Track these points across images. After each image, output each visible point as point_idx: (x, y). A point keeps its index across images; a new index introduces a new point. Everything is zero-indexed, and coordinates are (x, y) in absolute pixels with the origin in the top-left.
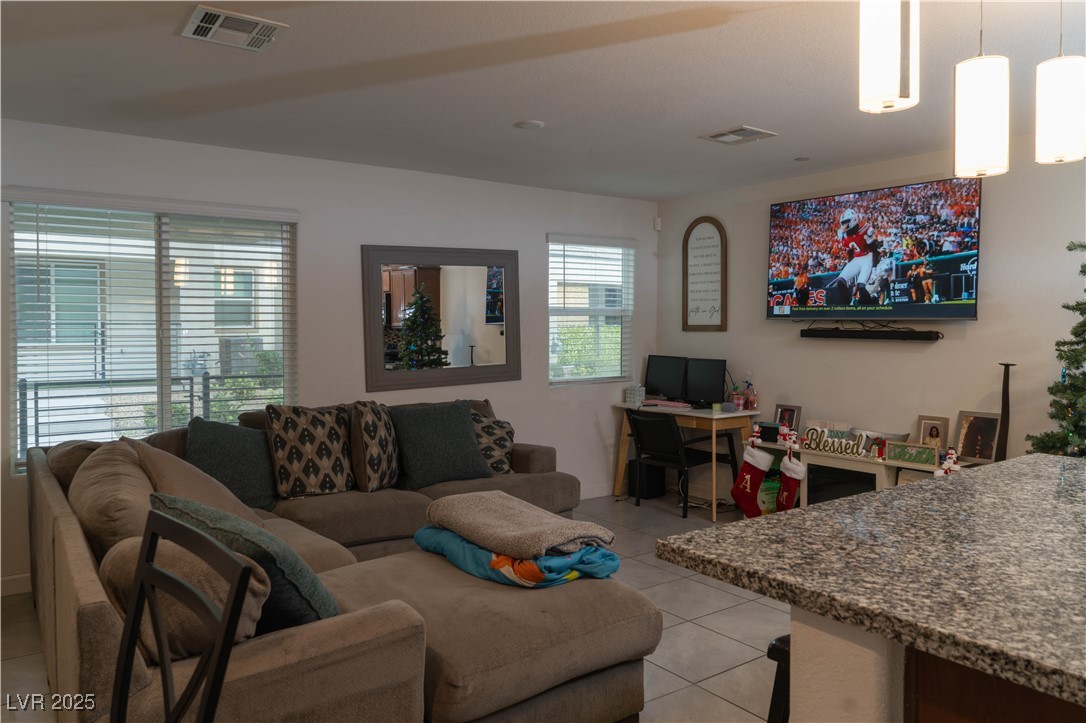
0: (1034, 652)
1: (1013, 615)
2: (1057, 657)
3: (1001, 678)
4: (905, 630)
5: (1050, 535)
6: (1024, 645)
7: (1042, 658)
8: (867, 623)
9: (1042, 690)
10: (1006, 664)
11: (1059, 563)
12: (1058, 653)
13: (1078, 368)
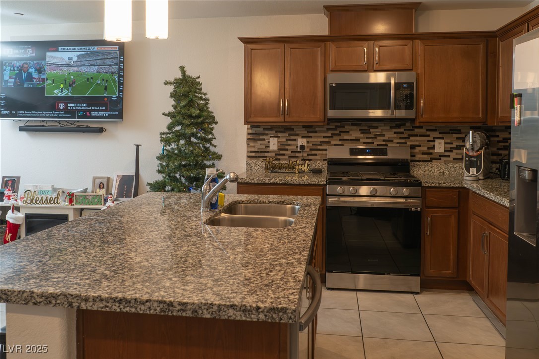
0: (139, 294)
1: (131, 278)
2: (149, 293)
3: (123, 312)
4: (75, 300)
5: (152, 233)
6: (134, 292)
7: (142, 296)
8: (53, 302)
9: (142, 312)
10: (126, 304)
11: (154, 247)
12: (150, 291)
13: (170, 146)
